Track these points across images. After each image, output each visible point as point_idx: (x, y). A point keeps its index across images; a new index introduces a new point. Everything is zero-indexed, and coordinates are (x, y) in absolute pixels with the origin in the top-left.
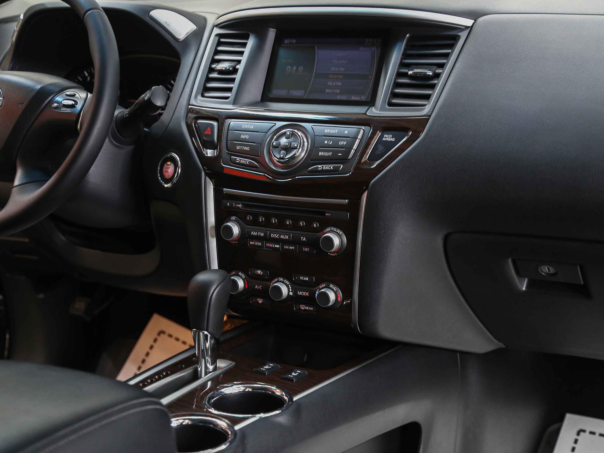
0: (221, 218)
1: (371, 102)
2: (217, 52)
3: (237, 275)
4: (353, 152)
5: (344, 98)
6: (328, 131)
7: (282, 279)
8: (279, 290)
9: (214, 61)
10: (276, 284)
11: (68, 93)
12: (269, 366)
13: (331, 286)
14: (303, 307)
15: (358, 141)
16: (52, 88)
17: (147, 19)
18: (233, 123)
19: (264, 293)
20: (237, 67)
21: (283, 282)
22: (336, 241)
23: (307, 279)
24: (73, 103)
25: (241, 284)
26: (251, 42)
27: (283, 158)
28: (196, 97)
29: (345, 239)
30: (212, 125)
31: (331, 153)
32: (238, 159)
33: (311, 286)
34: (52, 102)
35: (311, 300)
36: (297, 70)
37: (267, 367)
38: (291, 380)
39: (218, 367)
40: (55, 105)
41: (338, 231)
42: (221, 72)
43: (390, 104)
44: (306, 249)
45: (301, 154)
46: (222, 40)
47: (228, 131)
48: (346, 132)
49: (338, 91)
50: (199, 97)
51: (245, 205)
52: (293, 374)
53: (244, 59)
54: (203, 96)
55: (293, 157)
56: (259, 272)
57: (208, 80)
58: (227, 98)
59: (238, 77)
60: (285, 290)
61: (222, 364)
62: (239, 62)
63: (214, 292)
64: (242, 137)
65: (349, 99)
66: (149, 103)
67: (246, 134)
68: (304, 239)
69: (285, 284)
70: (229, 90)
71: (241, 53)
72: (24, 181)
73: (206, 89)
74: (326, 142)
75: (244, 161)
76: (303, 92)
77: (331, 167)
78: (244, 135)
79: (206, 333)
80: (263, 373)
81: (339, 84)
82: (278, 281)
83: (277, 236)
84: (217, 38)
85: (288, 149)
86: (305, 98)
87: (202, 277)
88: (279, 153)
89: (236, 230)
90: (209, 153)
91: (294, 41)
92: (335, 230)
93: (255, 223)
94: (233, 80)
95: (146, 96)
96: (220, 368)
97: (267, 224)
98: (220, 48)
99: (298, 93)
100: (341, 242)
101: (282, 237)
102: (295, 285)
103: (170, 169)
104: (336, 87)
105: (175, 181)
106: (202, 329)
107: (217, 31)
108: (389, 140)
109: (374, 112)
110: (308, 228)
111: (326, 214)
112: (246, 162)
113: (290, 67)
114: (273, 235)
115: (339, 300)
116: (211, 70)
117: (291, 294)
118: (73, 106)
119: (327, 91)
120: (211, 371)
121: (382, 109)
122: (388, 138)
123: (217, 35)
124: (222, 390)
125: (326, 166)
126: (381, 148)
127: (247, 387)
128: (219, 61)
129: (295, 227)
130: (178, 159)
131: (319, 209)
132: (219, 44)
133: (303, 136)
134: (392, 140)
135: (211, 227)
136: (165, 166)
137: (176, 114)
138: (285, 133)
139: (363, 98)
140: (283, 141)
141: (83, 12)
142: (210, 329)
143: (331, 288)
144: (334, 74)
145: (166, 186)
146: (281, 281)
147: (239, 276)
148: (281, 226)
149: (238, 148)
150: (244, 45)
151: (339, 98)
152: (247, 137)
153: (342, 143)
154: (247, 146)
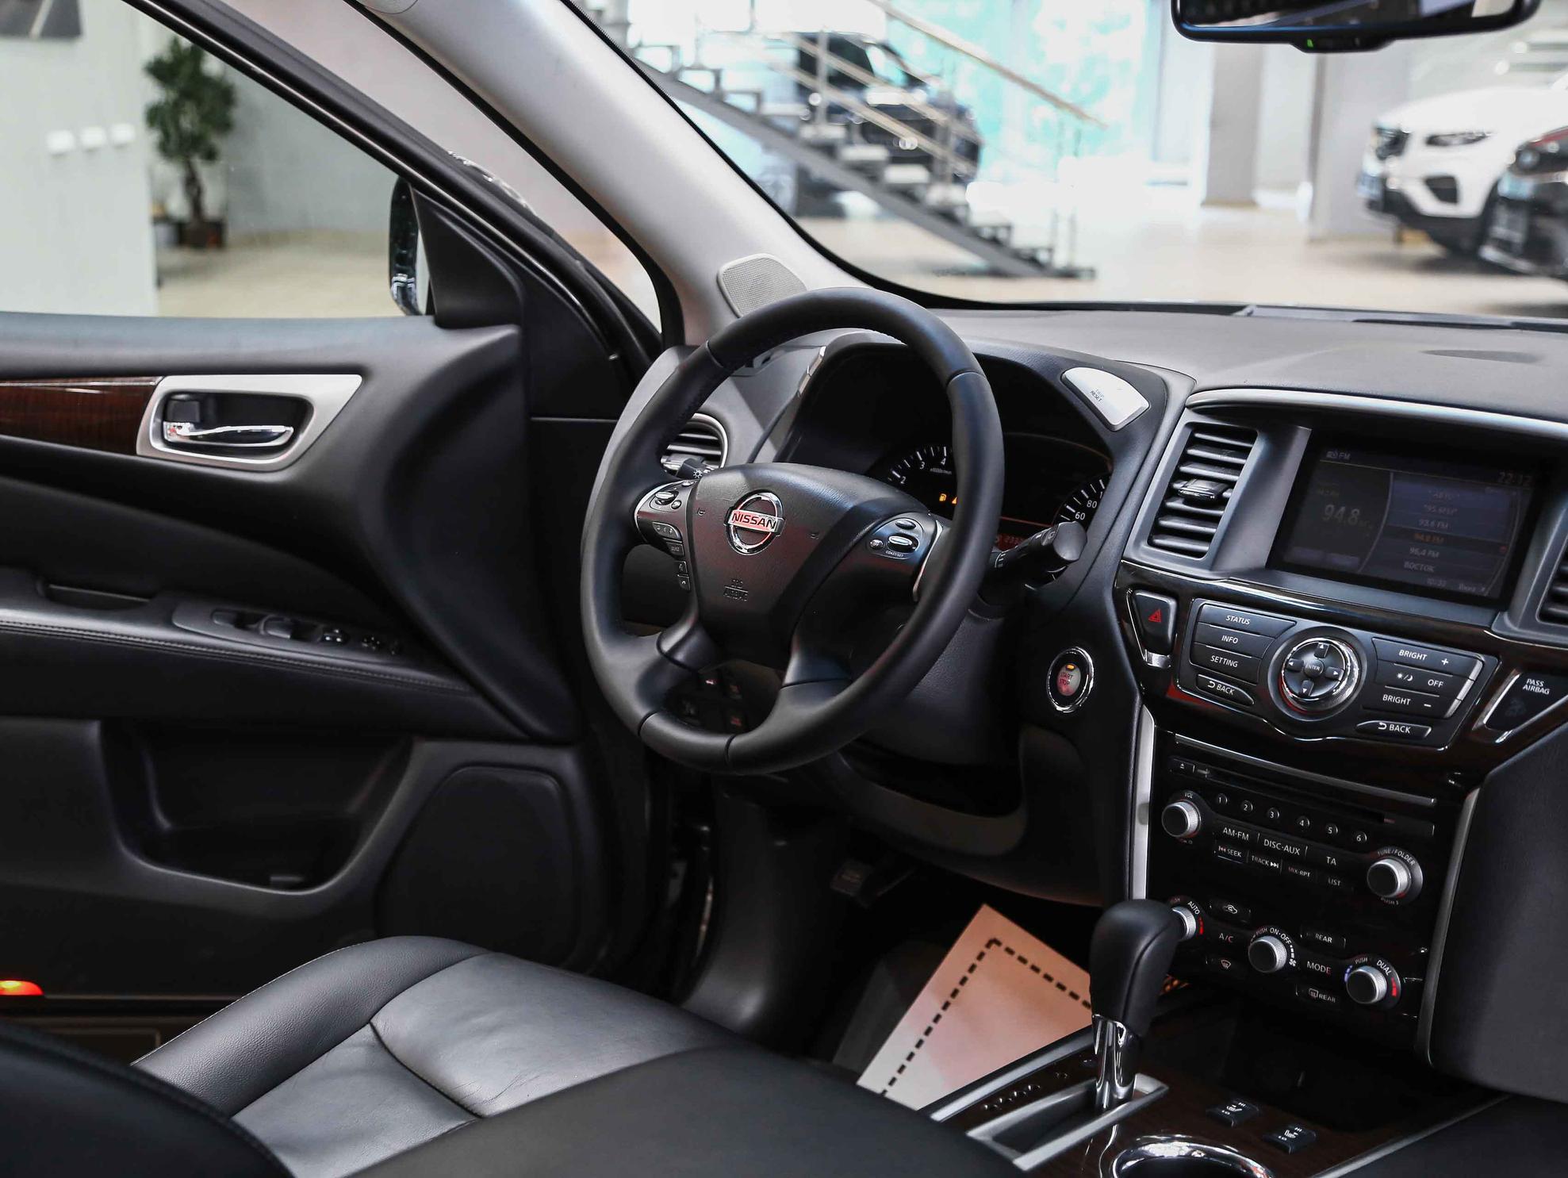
0: (1164, 788)
1: (1502, 602)
2: (1186, 459)
3: (1184, 905)
4: (1456, 704)
5: (1442, 584)
6: (1407, 653)
7: (1276, 932)
8: (1269, 952)
9: (1179, 476)
10: (1263, 940)
11: (901, 522)
12: (1238, 1107)
13: (1380, 963)
14: (1315, 994)
15: (1468, 684)
16: (874, 509)
17: (1057, 383)
18: (1208, 606)
19: (1237, 950)
20: (1225, 494)
21: (1278, 937)
22: (1402, 878)
23: (1330, 940)
24: (911, 543)
25: (1191, 924)
26: (1258, 449)
27: (1305, 696)
28: (1137, 543)
29: (1419, 874)
30: (1166, 606)
31: (1409, 700)
32: (1212, 681)
33: (1340, 957)
34: (870, 535)
35: (1331, 983)
36: (1347, 514)
37: (1232, 1109)
38: (1282, 1147)
39: (1137, 1091)
40: (877, 542)
41: (1408, 858)
42: (1189, 500)
43: (1546, 616)
44: (1336, 882)
45: (1345, 691)
46: (1198, 435)
47: (1197, 622)
48: (1445, 662)
49: (1431, 569)
50: (1144, 545)
51: (1216, 774)
52: (1288, 1133)
53: (1242, 480)
54: (1151, 543)
55: (1328, 696)
56: (1231, 908)
57: (1165, 512)
58: (1199, 554)
59: (1226, 514)
60: (1280, 954)
61: (1145, 1085)
62: (1231, 485)
63: (1146, 947)
64: (1225, 638)
65: (1452, 588)
66: (1049, 555)
67: (1234, 635)
68: (1334, 861)
69: (1284, 942)
70: (1206, 538)
71: (1238, 468)
72: (801, 679)
73: (1158, 530)
74: (1400, 676)
75: (1222, 687)
76: (1356, 559)
77: (1407, 729)
78: (1228, 634)
79: (1120, 1025)
80: (1224, 1121)
81: (1435, 554)
82: (1268, 934)
83: (1275, 845)
84: (1189, 432)
85: (1319, 678)
86: (1359, 572)
87: (1122, 915)
88: (1300, 685)
89: (1193, 819)
90: (1156, 660)
91: (1347, 456)
92: (1401, 854)
93: (1233, 812)
94: (1215, 520)
95: (1044, 536)
96: (1140, 1095)
97: (1257, 819)
98: (1192, 452)
99: (1344, 561)
100: (1412, 880)
101: (1287, 848)
102: (1304, 947)
103: (1072, 679)
104: (1427, 560)
105: (1079, 703)
106: (1115, 1018)
107: (1189, 417)
108: (1537, 690)
109: (1507, 627)
110: (1343, 842)
111: (1386, 820)
112: (1229, 690)
113: (1332, 506)
114: (1268, 843)
115: (1394, 994)
116: (1172, 493)
117: (1293, 963)
118: (907, 549)
119: (1407, 564)
120: (1120, 1098)
121: (1527, 624)
122: (1535, 686)
123: (1189, 425)
124: (1146, 1148)
125: (1395, 726)
126: (1517, 705)
127: (1195, 1149)
128: (1189, 477)
129: (1315, 834)
130: (1090, 660)
131: (1370, 812)
132: (1192, 442)
133: (1356, 664)
134: (1543, 691)
135: (1142, 805)
136: (1063, 670)
137: (1093, 573)
138: (1314, 646)
139: (1484, 591)
140: (1310, 660)
141: (947, 375)
142: (1129, 1020)
143: (1379, 968)
144: (1426, 533)
145: (1059, 708)
146: (1274, 935)
147: (1189, 908)
148: (1285, 828)
149: (1215, 659)
150: (1244, 452)
151: (1430, 582)
152: (1235, 641)
153: (1435, 683)
154: (1233, 658)
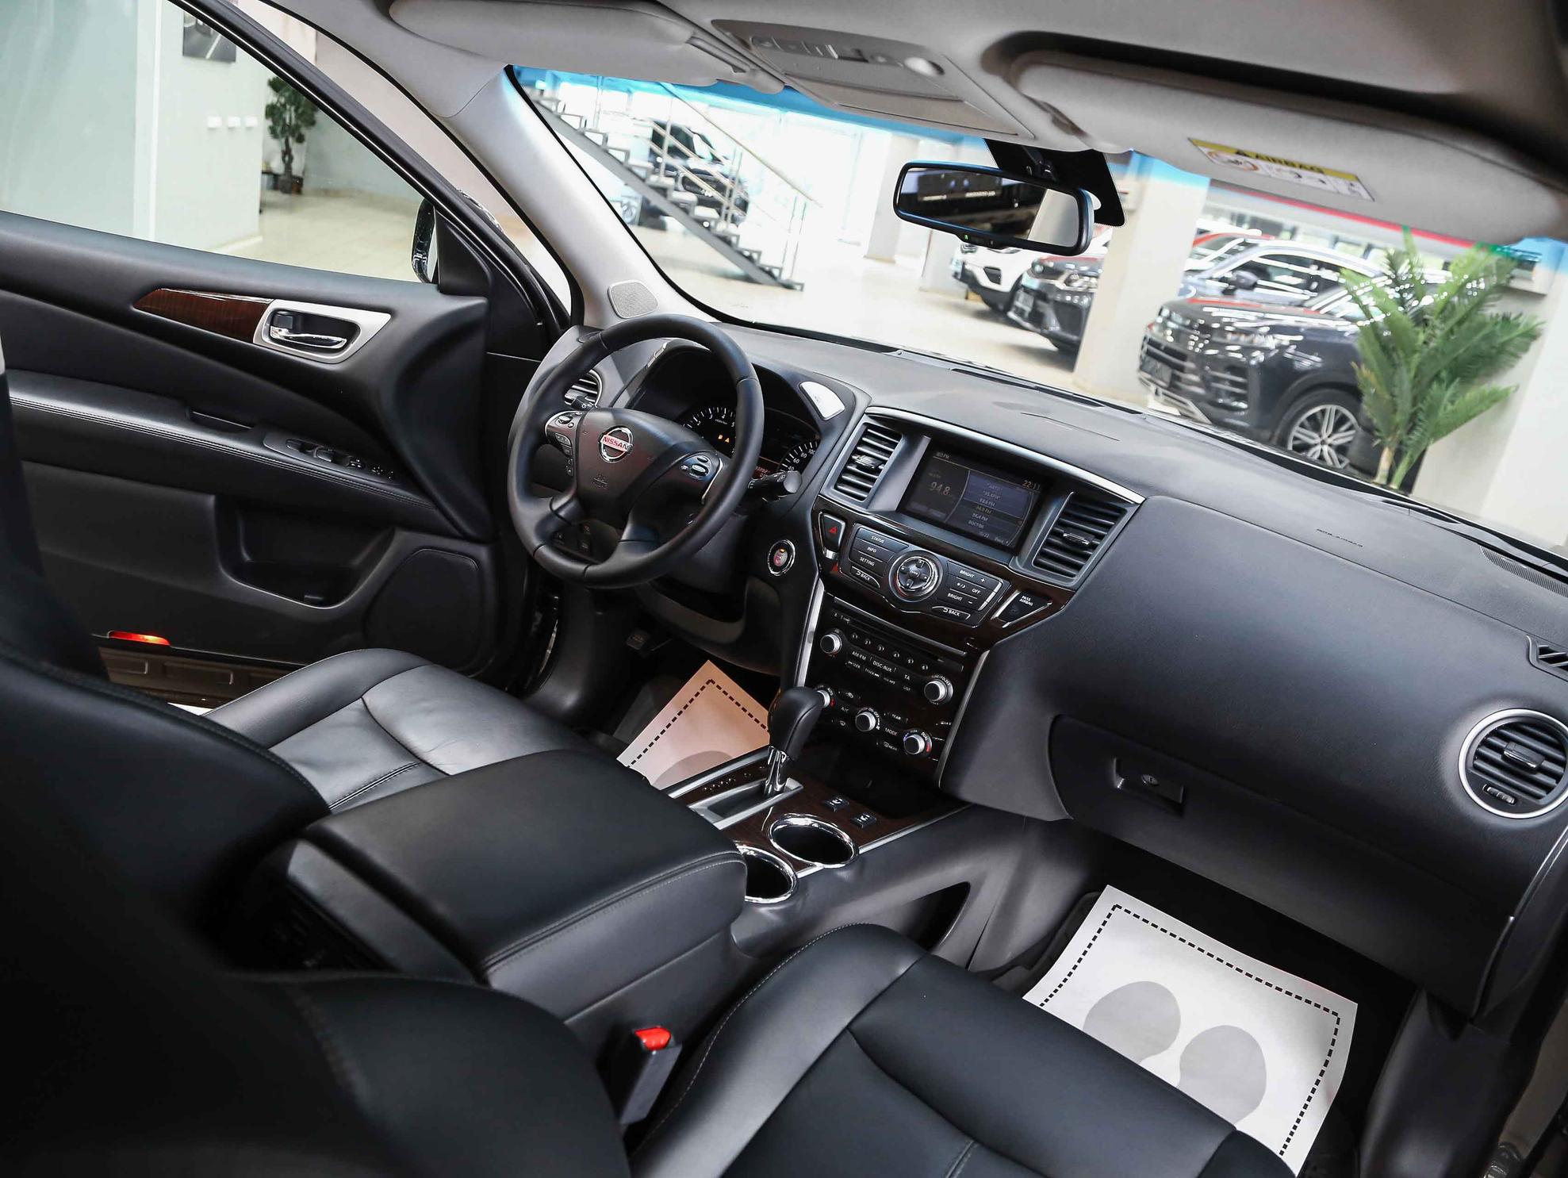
0: (825, 625)
1: (1015, 551)
2: (861, 443)
3: (825, 689)
4: (985, 604)
5: (987, 536)
6: (964, 572)
7: (872, 710)
8: (866, 720)
9: (856, 452)
10: (864, 714)
11: (701, 457)
12: (839, 801)
13: (923, 734)
14: (887, 745)
15: (993, 594)
16: (686, 447)
17: (797, 389)
18: (863, 529)
19: (849, 718)
20: (880, 467)
21: (873, 713)
22: (942, 691)
23: (900, 718)
24: (704, 471)
25: (827, 700)
26: (901, 444)
27: (908, 588)
28: (828, 486)
29: (951, 691)
30: (840, 525)
31: (961, 598)
32: (859, 571)
33: (902, 728)
34: (682, 462)
35: (896, 741)
36: (943, 489)
37: (835, 802)
38: (858, 825)
39: (787, 787)
40: (685, 467)
41: (947, 682)
42: (860, 467)
43: (1037, 563)
44: (908, 689)
45: (929, 588)
46: (869, 430)
47: (855, 536)
48: (983, 580)
49: (982, 526)
50: (832, 489)
51: (853, 622)
52: (862, 818)
53: (890, 460)
54: (836, 488)
55: (920, 590)
56: (850, 694)
57: (846, 471)
58: (861, 498)
59: (879, 478)
60: (872, 722)
61: (792, 784)
62: (884, 462)
63: (804, 713)
64: (869, 548)
65: (992, 539)
66: (780, 488)
67: (874, 548)
68: (908, 678)
69: (875, 716)
70: (867, 490)
71: (889, 453)
72: (633, 538)
73: (841, 481)
74: (959, 584)
75: (864, 575)
76: (944, 515)
77: (958, 614)
78: (872, 547)
79: (783, 753)
80: (830, 808)
81: (986, 519)
82: (867, 711)
83: (880, 665)
84: (865, 428)
85: (917, 579)
86: (945, 522)
87: (793, 695)
88: (906, 581)
89: (837, 644)
90: (830, 554)
91: (947, 457)
92: (944, 679)
93: (859, 644)
94: (873, 481)
95: (778, 476)
96: (788, 789)
97: (871, 650)
98: (864, 439)
99: (937, 514)
100: (947, 693)
101: (885, 667)
102: (885, 721)
103: (782, 557)
104: (980, 521)
105: (784, 571)
106: (780, 750)
107: (866, 419)
108: (1027, 603)
109: (1017, 566)
110: (915, 668)
111: (939, 660)
112: (867, 578)
113: (936, 483)
114: (875, 663)
115: (928, 750)
116: (851, 461)
117: (878, 728)
118: (702, 474)
119: (970, 522)
120: (778, 790)
121: (1028, 565)
122: (1026, 600)
123: (865, 424)
124: (789, 820)
125: (952, 611)
126: (1015, 609)
127: (815, 822)
128: (862, 454)
129: (901, 662)
130: (794, 549)
131: (931, 654)
132: (866, 434)
133: (936, 573)
134: (1030, 603)
135: (811, 632)
136: (778, 551)
137: (802, 500)
138: (917, 561)
139: (1008, 543)
140: (913, 568)
141: (738, 378)
142: (789, 751)
143: (922, 736)
144: (983, 507)
145: (772, 572)
146: (871, 712)
147: (827, 691)
148: (886, 657)
149: (862, 559)
150: (894, 445)
151: (981, 534)
152: (875, 551)
153: (976, 591)
154: (872, 560)
